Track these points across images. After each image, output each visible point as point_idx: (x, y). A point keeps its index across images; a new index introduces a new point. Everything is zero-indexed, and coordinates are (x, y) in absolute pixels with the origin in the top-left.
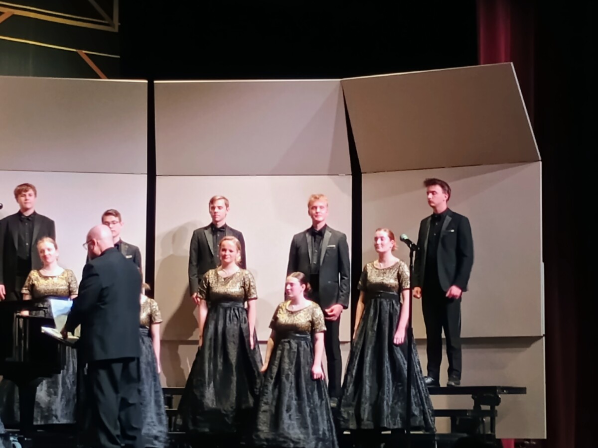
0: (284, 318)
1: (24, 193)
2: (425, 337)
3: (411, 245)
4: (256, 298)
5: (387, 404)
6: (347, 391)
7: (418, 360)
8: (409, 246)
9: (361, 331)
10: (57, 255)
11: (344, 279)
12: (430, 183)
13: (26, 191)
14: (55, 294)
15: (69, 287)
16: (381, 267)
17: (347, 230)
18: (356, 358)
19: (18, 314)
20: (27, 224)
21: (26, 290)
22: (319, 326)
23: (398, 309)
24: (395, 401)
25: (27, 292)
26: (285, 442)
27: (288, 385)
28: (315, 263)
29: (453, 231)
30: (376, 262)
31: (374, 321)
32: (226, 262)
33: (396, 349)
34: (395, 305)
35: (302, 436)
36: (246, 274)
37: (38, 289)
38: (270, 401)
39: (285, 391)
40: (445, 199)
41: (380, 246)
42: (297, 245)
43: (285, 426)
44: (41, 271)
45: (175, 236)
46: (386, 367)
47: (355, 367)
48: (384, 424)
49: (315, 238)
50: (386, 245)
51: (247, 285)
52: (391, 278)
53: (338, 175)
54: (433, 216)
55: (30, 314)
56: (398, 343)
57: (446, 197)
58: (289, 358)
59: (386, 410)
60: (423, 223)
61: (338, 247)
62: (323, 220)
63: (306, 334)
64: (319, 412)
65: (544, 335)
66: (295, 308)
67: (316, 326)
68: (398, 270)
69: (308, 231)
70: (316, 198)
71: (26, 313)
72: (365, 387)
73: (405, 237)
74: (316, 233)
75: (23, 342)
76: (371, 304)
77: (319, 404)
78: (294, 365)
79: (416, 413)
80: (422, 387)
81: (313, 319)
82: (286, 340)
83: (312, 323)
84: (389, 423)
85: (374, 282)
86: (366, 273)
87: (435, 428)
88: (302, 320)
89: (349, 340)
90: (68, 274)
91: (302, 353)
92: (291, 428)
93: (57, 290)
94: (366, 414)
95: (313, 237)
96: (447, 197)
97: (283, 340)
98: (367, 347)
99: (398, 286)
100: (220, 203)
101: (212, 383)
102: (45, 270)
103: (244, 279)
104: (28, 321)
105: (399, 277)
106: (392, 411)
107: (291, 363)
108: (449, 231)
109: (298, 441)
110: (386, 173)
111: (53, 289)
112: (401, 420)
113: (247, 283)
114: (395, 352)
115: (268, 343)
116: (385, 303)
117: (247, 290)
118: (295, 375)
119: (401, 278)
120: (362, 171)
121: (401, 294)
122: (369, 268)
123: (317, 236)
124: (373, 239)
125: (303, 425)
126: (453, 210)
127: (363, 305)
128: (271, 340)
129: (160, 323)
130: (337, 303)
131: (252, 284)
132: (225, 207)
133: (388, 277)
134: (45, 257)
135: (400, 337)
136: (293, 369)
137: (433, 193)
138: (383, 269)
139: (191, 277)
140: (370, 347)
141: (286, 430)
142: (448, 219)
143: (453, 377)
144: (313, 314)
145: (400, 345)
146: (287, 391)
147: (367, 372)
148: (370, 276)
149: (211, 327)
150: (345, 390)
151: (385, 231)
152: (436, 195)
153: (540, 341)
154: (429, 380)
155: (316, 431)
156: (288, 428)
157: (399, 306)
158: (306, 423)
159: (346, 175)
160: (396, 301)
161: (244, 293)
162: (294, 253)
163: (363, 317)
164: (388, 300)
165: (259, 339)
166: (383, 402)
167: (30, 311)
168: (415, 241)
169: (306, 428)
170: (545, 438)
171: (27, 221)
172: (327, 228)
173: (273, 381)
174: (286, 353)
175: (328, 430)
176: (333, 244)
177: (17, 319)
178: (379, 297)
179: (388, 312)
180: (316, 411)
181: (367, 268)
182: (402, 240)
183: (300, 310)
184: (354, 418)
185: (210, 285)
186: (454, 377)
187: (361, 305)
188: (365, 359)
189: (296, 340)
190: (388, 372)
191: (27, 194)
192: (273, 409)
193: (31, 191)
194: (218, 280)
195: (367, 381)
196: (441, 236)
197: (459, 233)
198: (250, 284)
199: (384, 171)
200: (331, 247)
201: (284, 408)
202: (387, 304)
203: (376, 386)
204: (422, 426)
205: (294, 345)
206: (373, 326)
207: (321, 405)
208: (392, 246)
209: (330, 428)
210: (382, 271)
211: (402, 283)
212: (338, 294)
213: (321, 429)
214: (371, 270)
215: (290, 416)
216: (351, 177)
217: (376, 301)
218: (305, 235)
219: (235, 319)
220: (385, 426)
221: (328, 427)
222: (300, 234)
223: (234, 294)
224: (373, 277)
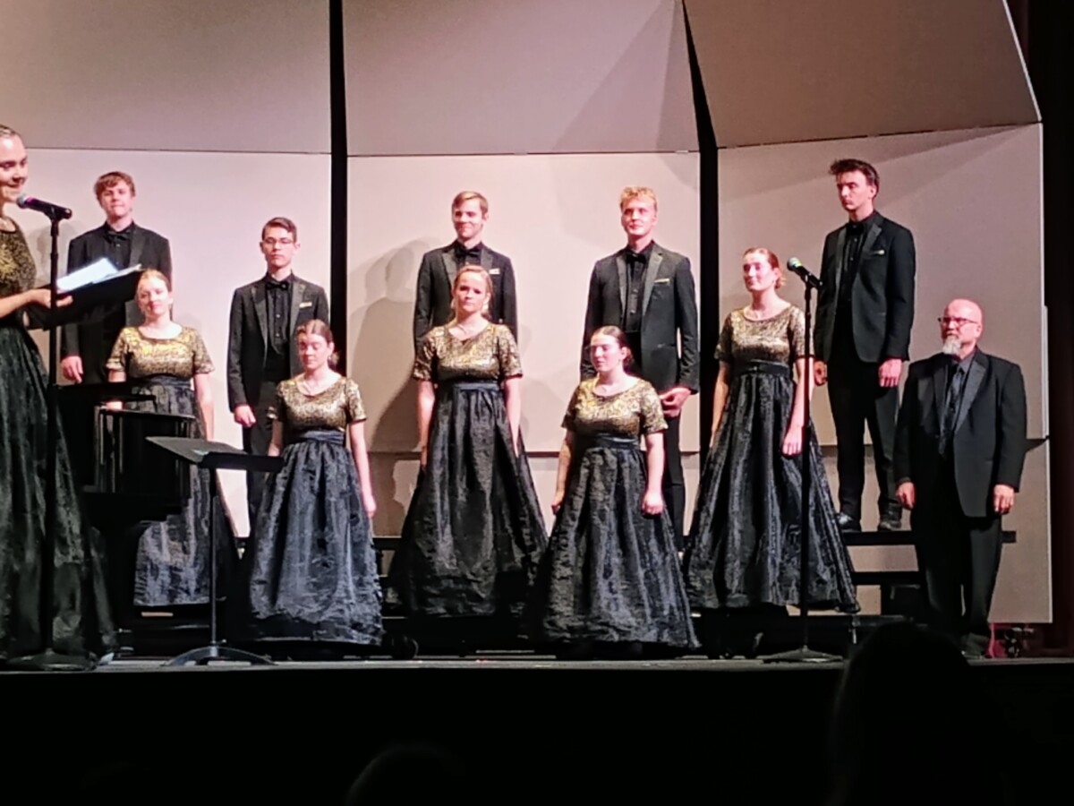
0: (590, 411)
1: (109, 189)
2: (835, 442)
3: (806, 278)
4: (519, 376)
5: (774, 562)
6: (700, 541)
7: (826, 482)
8: (803, 279)
9: (724, 434)
10: (171, 301)
11: (687, 340)
12: (842, 167)
13: (114, 184)
14: (170, 372)
15: (194, 358)
16: (757, 317)
17: (691, 251)
18: (715, 481)
19: (103, 407)
20: (118, 245)
21: (116, 362)
22: (656, 420)
23: (790, 390)
24: (786, 557)
25: (119, 366)
26: (604, 632)
27: (604, 529)
28: (633, 311)
29: (882, 252)
30: (747, 310)
31: (747, 414)
32: (465, 311)
33: (787, 464)
34: (784, 385)
35: (633, 621)
36: (501, 333)
37: (139, 362)
38: (572, 559)
39: (599, 541)
40: (872, 195)
41: (755, 279)
42: (600, 281)
43: (604, 603)
44: (142, 329)
45: (389, 266)
46: (769, 496)
47: (714, 498)
48: (768, 598)
49: (632, 267)
50: (766, 278)
51: (503, 353)
52: (775, 337)
53: (673, 152)
54: (849, 226)
55: (124, 406)
56: (790, 453)
57: (872, 191)
58: (604, 481)
59: (772, 574)
60: (831, 239)
61: (675, 281)
62: (646, 234)
63: (631, 437)
64: (661, 578)
65: (1047, 437)
66: (607, 390)
67: (648, 421)
68: (788, 322)
69: (621, 253)
70: (633, 195)
71: (116, 406)
72: (733, 535)
73: (797, 263)
74: (634, 258)
75: (113, 456)
76: (740, 386)
77: (660, 562)
78: (612, 493)
79: (826, 576)
80: (835, 532)
81: (642, 410)
82: (597, 449)
83: (642, 416)
84: (777, 596)
85: (746, 344)
86: (729, 330)
87: (857, 603)
88: (623, 412)
89: (697, 448)
90: (191, 337)
91: (626, 472)
92: (613, 606)
93: (175, 364)
94: (734, 582)
95: (629, 265)
96: (875, 190)
97: (590, 450)
98: (734, 462)
99: (789, 351)
100: (472, 205)
101: (448, 526)
102: (149, 328)
103: (498, 341)
104: (121, 420)
105: (790, 334)
106: (781, 574)
107: (608, 490)
108: (876, 252)
109: (626, 629)
110: (762, 146)
111: (168, 363)
112: (798, 590)
113: (504, 348)
114: (784, 470)
115: (561, 455)
116: (766, 382)
117: (504, 360)
118: (615, 510)
119: (795, 337)
120: (718, 145)
121: (794, 365)
122: (736, 319)
123: (637, 263)
124: (742, 269)
125: (635, 601)
126: (885, 213)
127: (726, 387)
128: (567, 449)
129: (364, 420)
130: (677, 384)
131: (512, 350)
132: (479, 213)
133: (770, 335)
134: (151, 304)
135: (793, 441)
136: (612, 502)
137: (851, 185)
138: (762, 322)
139: (418, 339)
140: (741, 460)
141: (604, 609)
142: (876, 230)
143: (888, 514)
144: (642, 402)
145: (793, 457)
146: (604, 539)
147: (736, 505)
148: (737, 335)
149: (444, 427)
150: (697, 540)
151: (762, 252)
152: (856, 190)
153: (1041, 447)
154: (844, 519)
155: (656, 612)
156: (608, 606)
157: (791, 385)
158: (640, 598)
159: (690, 151)
160: (786, 379)
161: (498, 366)
162: (596, 293)
163: (727, 407)
164: (771, 376)
165: (528, 449)
166: (766, 559)
167: (125, 402)
168: (816, 270)
169: (640, 605)
170: (1051, 621)
171: (119, 240)
172: (654, 247)
173: (576, 524)
174: (597, 474)
175: (679, 609)
176: (666, 277)
177: (102, 416)
178: (754, 372)
179: (772, 398)
180: (656, 576)
181: (732, 319)
182: (791, 268)
183: (619, 395)
184: (713, 588)
185: (438, 353)
186: (891, 513)
187: (724, 388)
188: (732, 482)
189: (614, 450)
190: (773, 506)
191: (115, 189)
192: (579, 573)
193: (122, 185)
194: (451, 346)
195: (736, 523)
196: (861, 262)
197: (891, 255)
198: (509, 350)
199: (758, 145)
200: (661, 283)
201: (600, 573)
202: (770, 383)
203: (751, 529)
204: (837, 600)
205: (611, 458)
206: (745, 423)
207: (664, 564)
208: (775, 278)
209: (681, 605)
210: (760, 325)
211: (795, 347)
212: (679, 368)
213: (667, 607)
214: (739, 323)
215: (610, 584)
216: (698, 155)
217: (749, 379)
218: (615, 260)
219: (487, 411)
220: (770, 600)
221: (677, 603)
222: (606, 259)
223: (482, 369)
224: (743, 336)
